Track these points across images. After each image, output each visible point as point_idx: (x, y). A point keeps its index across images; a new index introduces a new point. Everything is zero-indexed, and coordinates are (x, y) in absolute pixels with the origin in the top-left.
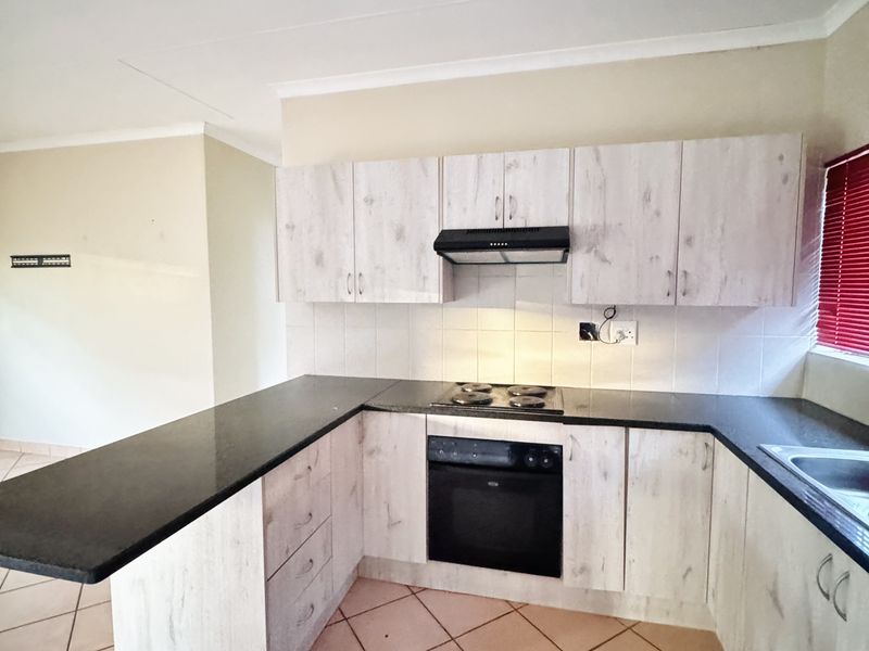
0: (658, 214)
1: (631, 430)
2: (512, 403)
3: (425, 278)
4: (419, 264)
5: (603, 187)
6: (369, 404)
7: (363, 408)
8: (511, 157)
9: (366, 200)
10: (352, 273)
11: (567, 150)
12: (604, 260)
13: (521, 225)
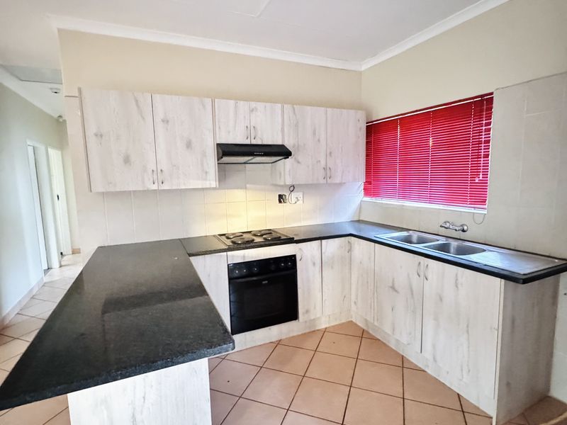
0: (319, 140)
1: (323, 241)
2: (265, 239)
3: (206, 173)
4: (202, 165)
5: (297, 125)
7: (190, 256)
8: (253, 104)
9: (163, 121)
11: (280, 105)
12: (299, 162)
13: (260, 143)
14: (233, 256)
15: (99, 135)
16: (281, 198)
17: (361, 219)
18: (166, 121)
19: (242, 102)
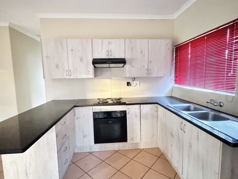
0: (144, 56)
1: (141, 105)
2: (113, 102)
3: (89, 71)
4: (87, 68)
5: (132, 49)
6: (76, 105)
7: (75, 106)
8: (110, 40)
9: (71, 50)
10: (68, 70)
11: (124, 40)
12: (133, 67)
13: (113, 58)
14: (95, 109)
15: (47, 57)
16: (128, 84)
17: (172, 96)
18: (72, 50)
19: (105, 40)
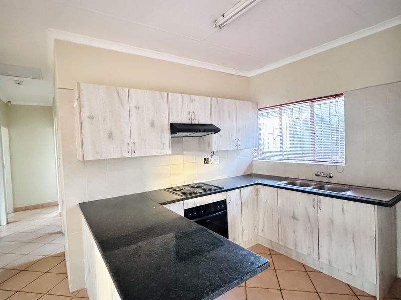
2: (203, 190)
3: (164, 144)
4: (161, 139)
5: (219, 112)
10: (130, 143)
11: (209, 98)
13: (197, 123)
14: (187, 204)
15: (91, 118)
16: (206, 161)
17: (253, 173)
18: (137, 108)
19: (186, 95)
